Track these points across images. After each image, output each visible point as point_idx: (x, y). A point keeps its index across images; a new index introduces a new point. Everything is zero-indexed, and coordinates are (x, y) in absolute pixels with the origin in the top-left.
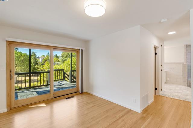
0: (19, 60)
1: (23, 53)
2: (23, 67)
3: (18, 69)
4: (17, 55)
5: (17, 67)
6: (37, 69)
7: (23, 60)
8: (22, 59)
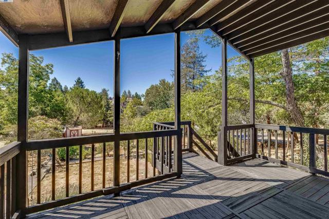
0: (84, 102)
1: (90, 90)
2: (90, 114)
3: (84, 116)
4: (83, 94)
5: (83, 114)
6: (110, 117)
7: (90, 102)
8: (90, 100)
